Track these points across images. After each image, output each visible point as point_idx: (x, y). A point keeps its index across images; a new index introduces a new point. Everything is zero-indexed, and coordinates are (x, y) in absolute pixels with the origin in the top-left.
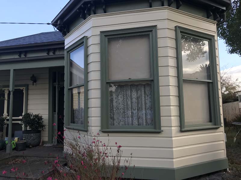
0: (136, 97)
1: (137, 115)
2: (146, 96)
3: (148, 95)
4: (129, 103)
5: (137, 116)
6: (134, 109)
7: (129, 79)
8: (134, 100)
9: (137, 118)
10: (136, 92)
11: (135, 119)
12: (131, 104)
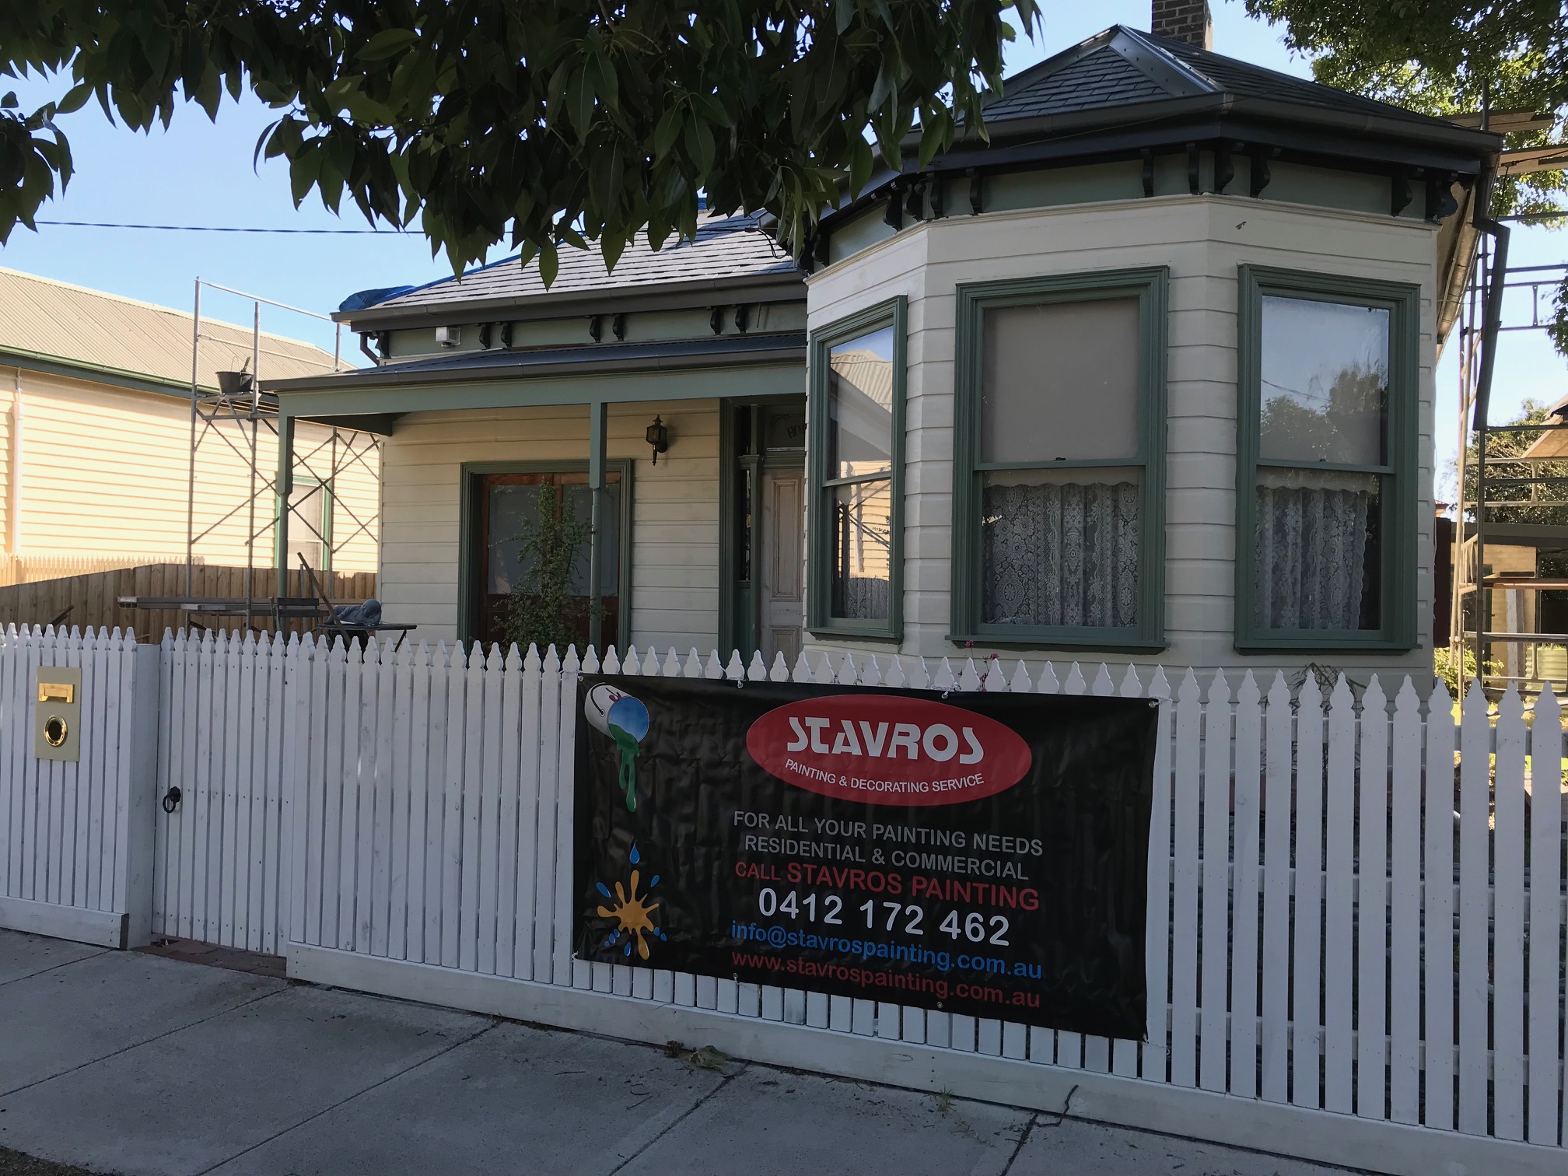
0: (1082, 525)
1: (1081, 591)
2: (1121, 523)
3: (1126, 520)
4: (1055, 546)
5: (1081, 595)
6: (1073, 568)
7: (1057, 459)
8: (1074, 536)
9: (1081, 601)
10: (1082, 506)
11: (1072, 606)
12: (1062, 551)
